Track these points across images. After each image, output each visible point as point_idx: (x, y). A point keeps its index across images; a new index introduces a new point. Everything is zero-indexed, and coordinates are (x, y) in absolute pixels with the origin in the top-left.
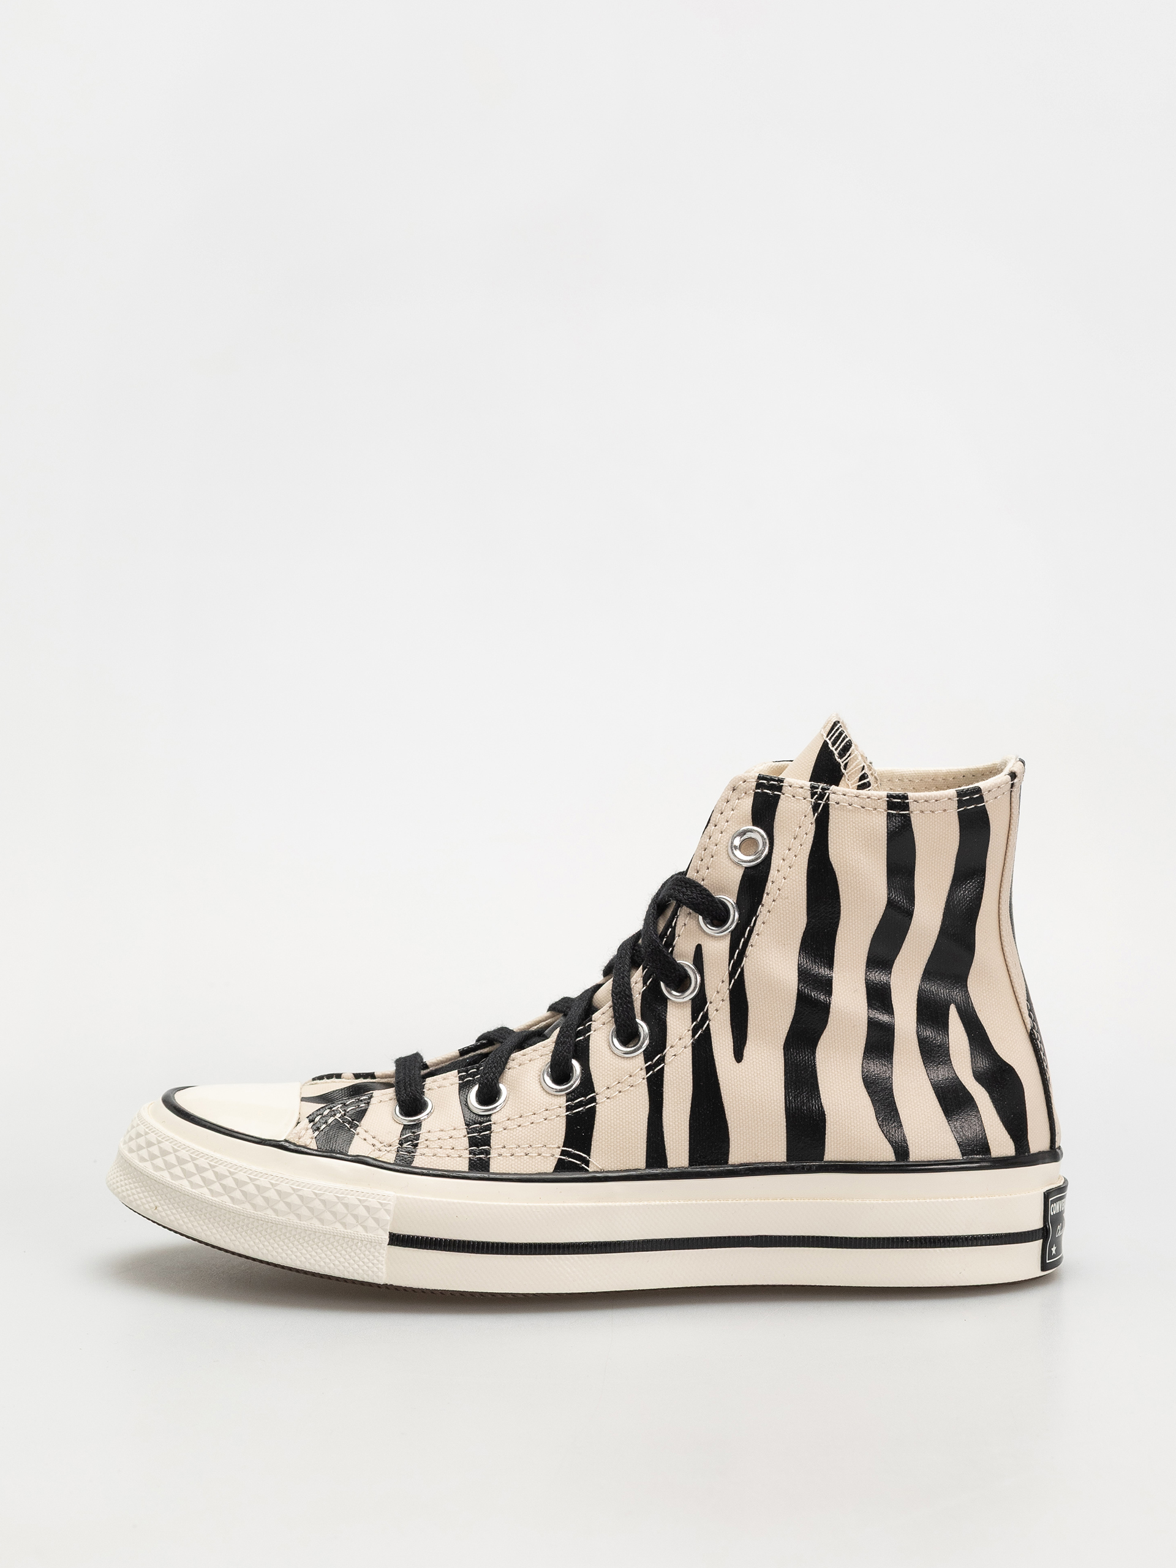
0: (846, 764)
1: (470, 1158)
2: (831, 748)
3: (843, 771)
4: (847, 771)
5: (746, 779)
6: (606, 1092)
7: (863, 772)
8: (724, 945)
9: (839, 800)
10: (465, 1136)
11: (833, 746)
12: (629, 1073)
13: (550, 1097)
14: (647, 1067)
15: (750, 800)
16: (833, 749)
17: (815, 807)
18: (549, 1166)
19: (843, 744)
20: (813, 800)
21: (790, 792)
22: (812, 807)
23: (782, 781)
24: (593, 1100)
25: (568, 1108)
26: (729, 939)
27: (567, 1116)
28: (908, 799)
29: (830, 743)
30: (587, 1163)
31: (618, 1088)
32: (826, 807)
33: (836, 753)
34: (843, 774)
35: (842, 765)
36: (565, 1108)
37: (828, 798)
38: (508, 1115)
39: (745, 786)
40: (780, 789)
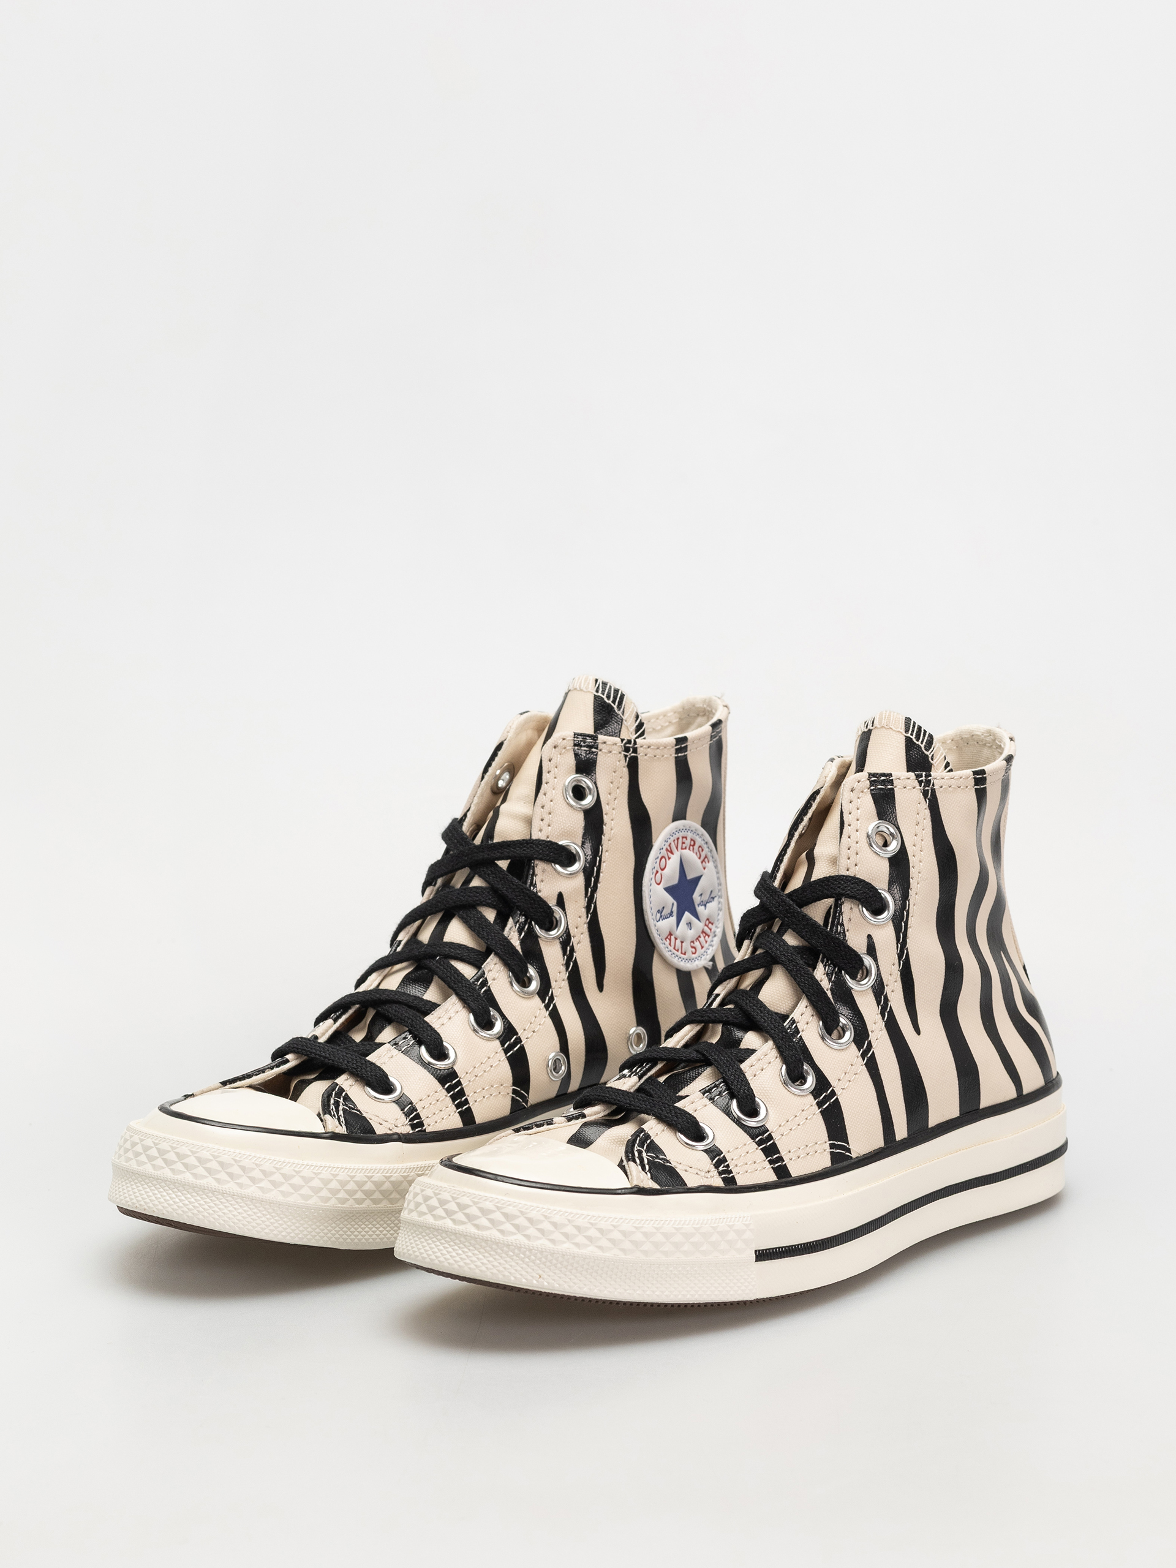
0: (933, 756)
1: (772, 1167)
2: (917, 743)
3: (932, 762)
4: (935, 761)
5: (859, 779)
6: (840, 1084)
7: (946, 761)
8: (890, 930)
9: (941, 785)
10: (757, 1149)
11: (918, 740)
12: (850, 1063)
13: (799, 1098)
14: (861, 1055)
15: (868, 797)
16: (919, 743)
17: (925, 794)
18: (826, 1162)
19: (926, 738)
20: (922, 788)
21: (900, 784)
22: (923, 795)
23: (891, 775)
24: (833, 1093)
25: (819, 1105)
26: (892, 925)
27: (820, 1112)
28: (985, 774)
29: (913, 737)
30: (849, 1150)
31: (847, 1078)
32: (933, 791)
33: (922, 746)
34: (932, 764)
35: (930, 756)
36: (816, 1106)
37: (933, 785)
38: (777, 1122)
39: (861, 786)
40: (891, 782)
